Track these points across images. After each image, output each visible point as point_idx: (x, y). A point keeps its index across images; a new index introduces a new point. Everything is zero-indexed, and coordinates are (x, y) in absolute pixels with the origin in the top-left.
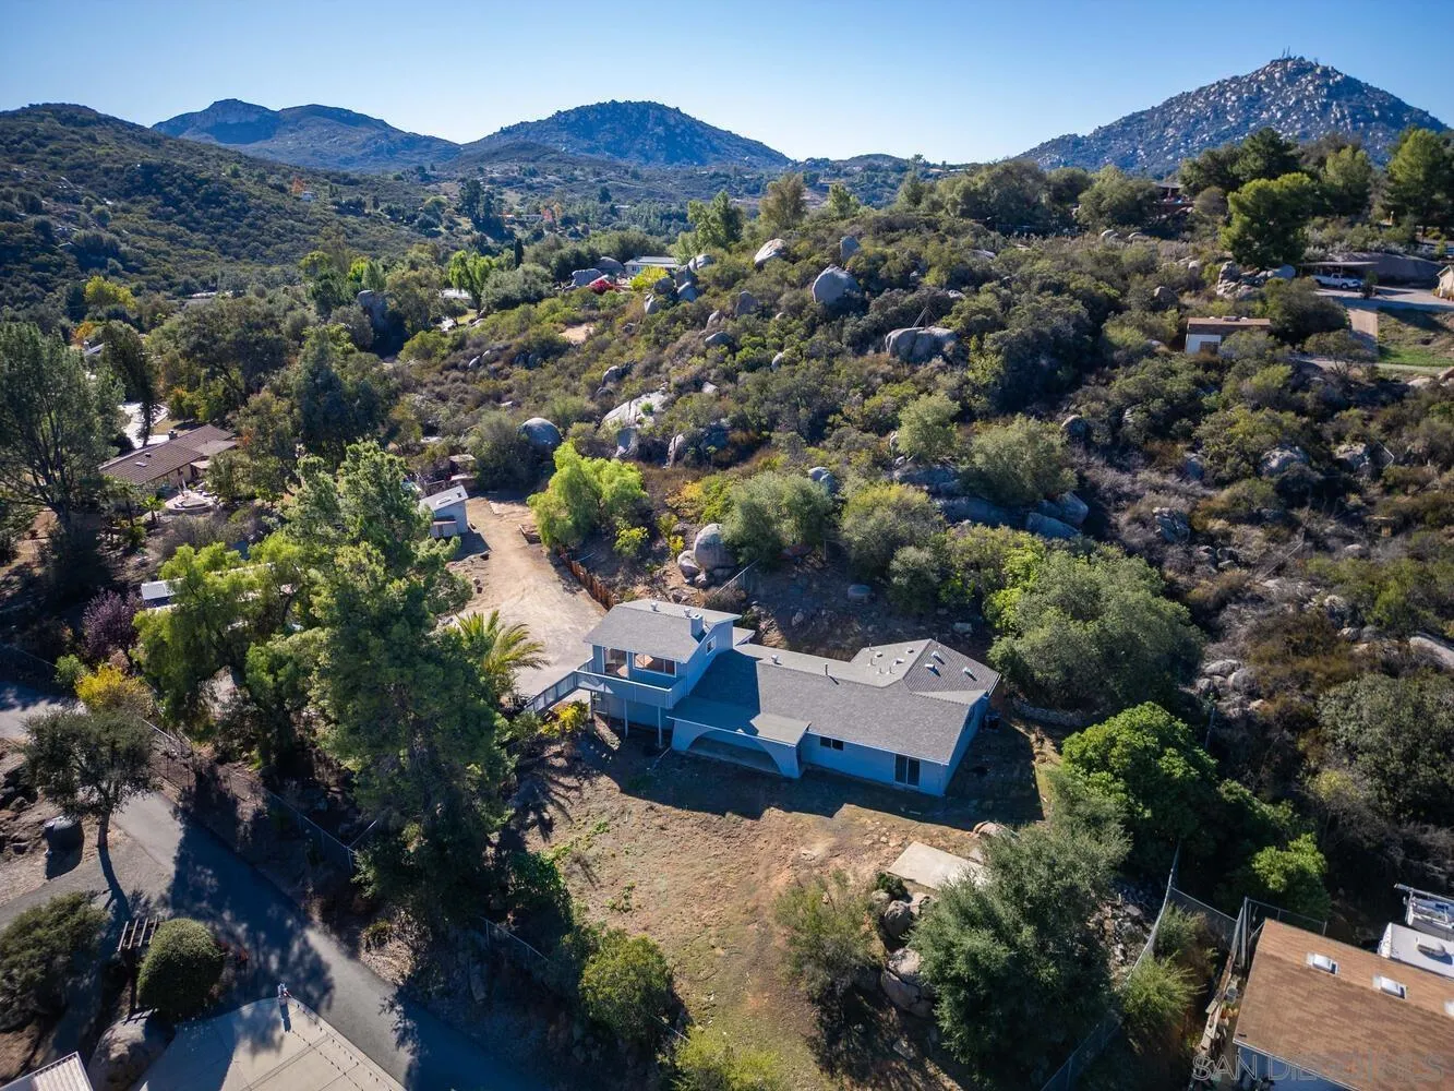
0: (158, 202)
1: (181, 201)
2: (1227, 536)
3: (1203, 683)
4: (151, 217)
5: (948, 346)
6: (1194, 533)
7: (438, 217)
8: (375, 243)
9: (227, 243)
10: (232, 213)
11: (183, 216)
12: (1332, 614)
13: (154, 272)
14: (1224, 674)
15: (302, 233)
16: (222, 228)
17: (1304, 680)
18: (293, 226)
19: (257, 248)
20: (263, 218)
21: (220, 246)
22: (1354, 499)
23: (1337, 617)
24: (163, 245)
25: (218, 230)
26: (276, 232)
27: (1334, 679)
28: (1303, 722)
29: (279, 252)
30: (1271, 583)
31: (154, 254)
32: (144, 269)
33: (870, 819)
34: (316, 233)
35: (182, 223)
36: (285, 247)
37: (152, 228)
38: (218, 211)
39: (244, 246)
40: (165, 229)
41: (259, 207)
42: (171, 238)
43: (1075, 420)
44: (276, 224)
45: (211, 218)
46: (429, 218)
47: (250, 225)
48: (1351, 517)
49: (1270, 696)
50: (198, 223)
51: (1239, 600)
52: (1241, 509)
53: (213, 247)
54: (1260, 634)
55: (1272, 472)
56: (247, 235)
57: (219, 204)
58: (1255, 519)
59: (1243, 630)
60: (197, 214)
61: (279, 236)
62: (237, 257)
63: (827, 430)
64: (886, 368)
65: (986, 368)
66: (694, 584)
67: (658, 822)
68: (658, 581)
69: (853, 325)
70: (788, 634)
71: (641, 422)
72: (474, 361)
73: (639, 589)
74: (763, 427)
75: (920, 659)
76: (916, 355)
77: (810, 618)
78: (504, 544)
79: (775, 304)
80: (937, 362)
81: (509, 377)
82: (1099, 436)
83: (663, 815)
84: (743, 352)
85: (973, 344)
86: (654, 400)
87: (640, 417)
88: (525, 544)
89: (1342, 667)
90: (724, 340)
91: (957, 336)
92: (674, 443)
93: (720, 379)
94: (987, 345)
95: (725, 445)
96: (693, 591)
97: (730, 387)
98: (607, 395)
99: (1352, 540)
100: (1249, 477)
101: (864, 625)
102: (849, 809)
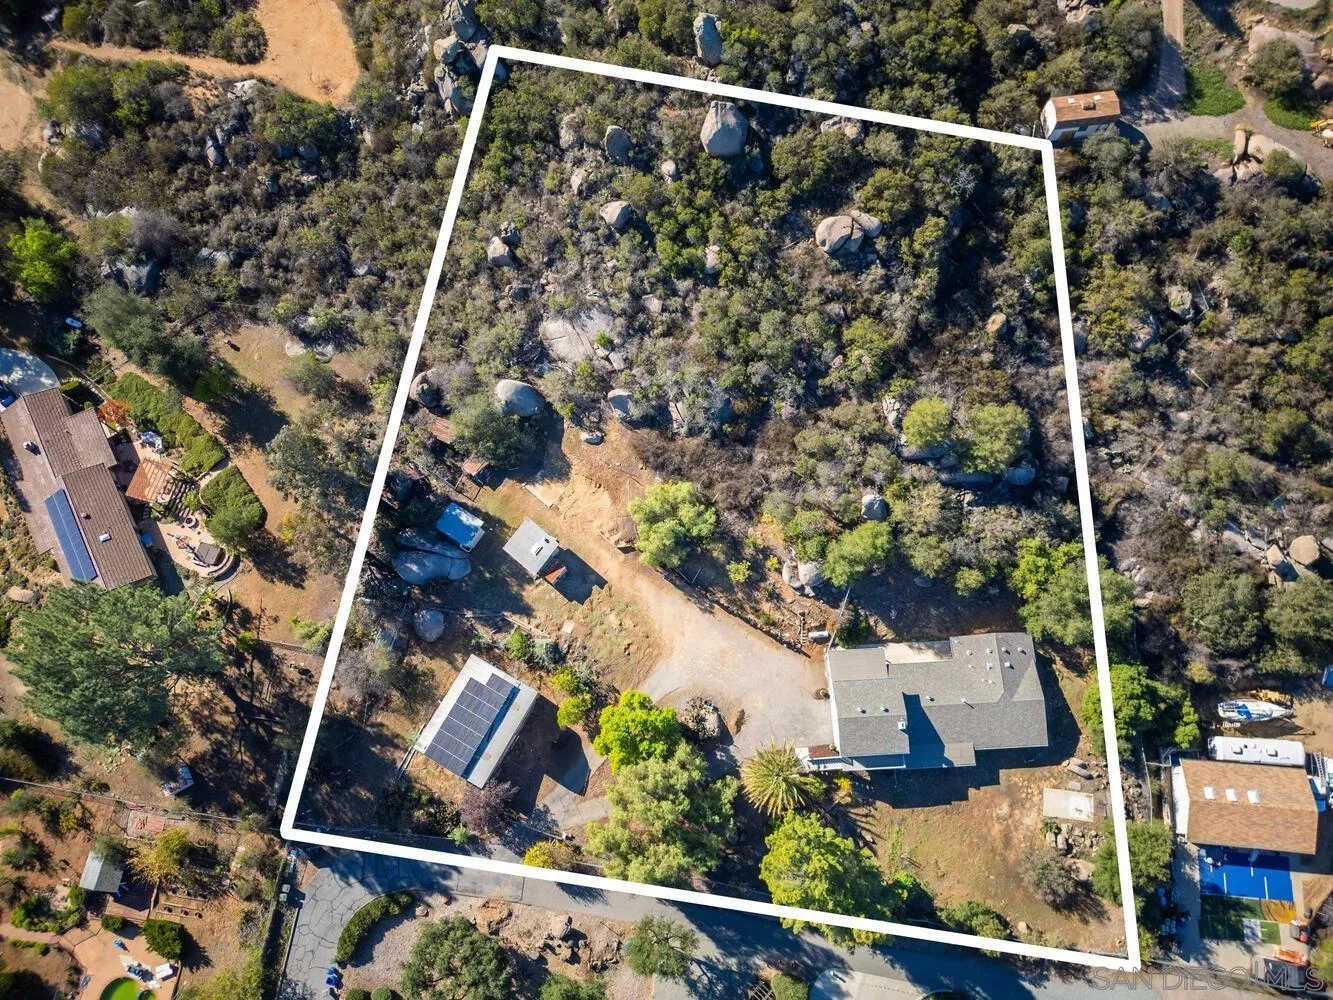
2: (1114, 430)
5: (881, 243)
6: (1097, 436)
12: (1182, 511)
14: (1130, 569)
17: (1172, 576)
22: (1182, 354)
23: (1185, 513)
30: (1146, 477)
33: (1017, 776)
48: (1180, 377)
49: (1158, 593)
51: (1131, 499)
52: (1121, 397)
54: (1146, 533)
55: (1138, 352)
58: (1129, 405)
59: (1135, 529)
63: (820, 392)
64: (833, 283)
65: (925, 283)
66: (803, 595)
67: (922, 817)
68: (774, 596)
69: (773, 202)
70: (890, 624)
71: (607, 359)
72: (211, 153)
73: (766, 607)
74: (759, 391)
75: (1002, 661)
76: (852, 256)
77: (900, 612)
78: (607, 563)
79: (649, 137)
80: (877, 271)
81: (303, 192)
82: (1020, 335)
83: (921, 813)
84: (663, 245)
85: (905, 242)
86: (599, 325)
87: (602, 352)
88: (622, 556)
89: (1191, 562)
90: (630, 221)
91: (885, 230)
92: (678, 411)
93: (660, 291)
94: (917, 246)
95: (734, 418)
96: (808, 603)
97: (675, 303)
98: (523, 295)
99: (1183, 407)
100: (1122, 355)
101: (937, 607)
102: (1003, 773)
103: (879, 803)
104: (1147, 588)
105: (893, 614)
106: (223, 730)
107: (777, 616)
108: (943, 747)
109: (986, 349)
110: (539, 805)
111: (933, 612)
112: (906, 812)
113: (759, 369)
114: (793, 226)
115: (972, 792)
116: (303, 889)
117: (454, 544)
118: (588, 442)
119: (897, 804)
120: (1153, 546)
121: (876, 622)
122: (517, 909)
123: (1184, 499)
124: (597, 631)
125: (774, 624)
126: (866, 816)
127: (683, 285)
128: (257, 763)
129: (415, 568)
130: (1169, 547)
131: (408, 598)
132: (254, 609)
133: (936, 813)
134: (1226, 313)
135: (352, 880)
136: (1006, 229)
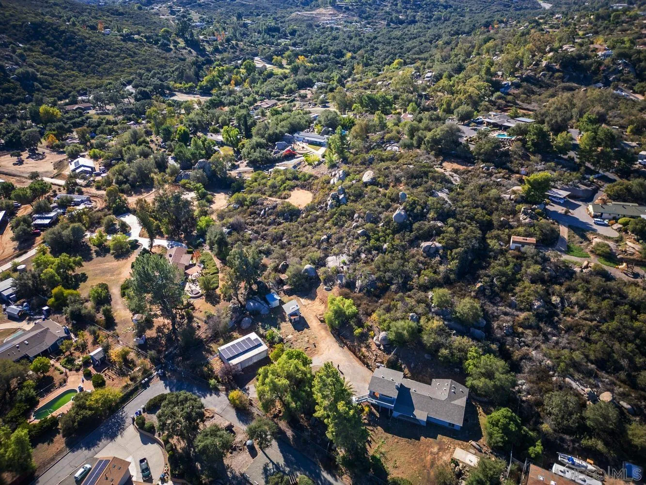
0: (44, 44)
1: (55, 43)
2: (523, 333)
3: (517, 388)
4: (43, 53)
5: (441, 251)
6: (514, 332)
7: (169, 41)
8: (145, 60)
9: (80, 65)
10: (79, 49)
11: (57, 52)
12: (548, 367)
13: (56, 88)
14: (522, 385)
15: (112, 57)
16: (77, 57)
17: (540, 390)
18: (108, 54)
19: (95, 67)
20: (93, 50)
21: (78, 67)
22: (556, 319)
23: (549, 368)
24: (53, 70)
25: (74, 58)
26: (101, 58)
27: (547, 391)
28: (540, 403)
29: (104, 69)
30: (533, 353)
31: (52, 76)
32: (51, 86)
33: (446, 439)
34: (117, 56)
35: (58, 56)
36: (107, 66)
37: (46, 61)
38: (72, 48)
39: (89, 67)
40: (52, 61)
41: (90, 44)
42: (56, 66)
43: (481, 286)
44: (101, 53)
45: (70, 52)
46: (165, 41)
47: (89, 55)
48: (555, 326)
49: (533, 395)
50: (66, 55)
51: (526, 359)
52: (526, 323)
53: (75, 68)
54: (531, 372)
55: (535, 310)
56: (88, 61)
57: (73, 44)
58: (530, 327)
59: (526, 370)
60: (63, 50)
61: (102, 60)
62: (87, 73)
63: (408, 286)
64: (422, 259)
65: (453, 264)
66: (380, 349)
67: (396, 440)
68: (368, 347)
69: (409, 236)
70: (410, 370)
71: (342, 267)
72: (262, 212)
73: (364, 350)
74: (387, 282)
75: (450, 389)
76: (431, 253)
77: (416, 365)
78: (313, 323)
79: (379, 217)
80: (438, 258)
81: (280, 224)
82: (488, 292)
83: (397, 439)
84: (372, 241)
85: (449, 252)
86: (345, 258)
87: (342, 265)
88: (320, 323)
89: (550, 386)
90: (364, 234)
91: (444, 248)
92: (358, 283)
93: (366, 252)
94: (453, 254)
95: (376, 288)
96: (380, 352)
97: (370, 256)
98: (326, 249)
99: (554, 335)
100: (529, 311)
101: (431, 369)
102: (439, 436)
103: (379, 427)
104: (528, 393)
105: (412, 365)
106: (163, 333)
107: (367, 354)
108: (414, 409)
109: (474, 291)
110: (247, 387)
111: (429, 370)
112: (390, 436)
113: (388, 274)
114: (414, 243)
115: (422, 438)
116: (151, 385)
117: (268, 303)
118: (326, 289)
119: (387, 430)
120: (533, 377)
121: (405, 368)
122: (216, 416)
123: (549, 362)
124: (299, 341)
125: (364, 356)
126: (372, 430)
127: (374, 252)
128: (166, 344)
129: (252, 304)
130: (540, 379)
131: (244, 313)
132: (197, 307)
133: (403, 441)
134: (576, 308)
135: (168, 388)
136: (490, 264)
